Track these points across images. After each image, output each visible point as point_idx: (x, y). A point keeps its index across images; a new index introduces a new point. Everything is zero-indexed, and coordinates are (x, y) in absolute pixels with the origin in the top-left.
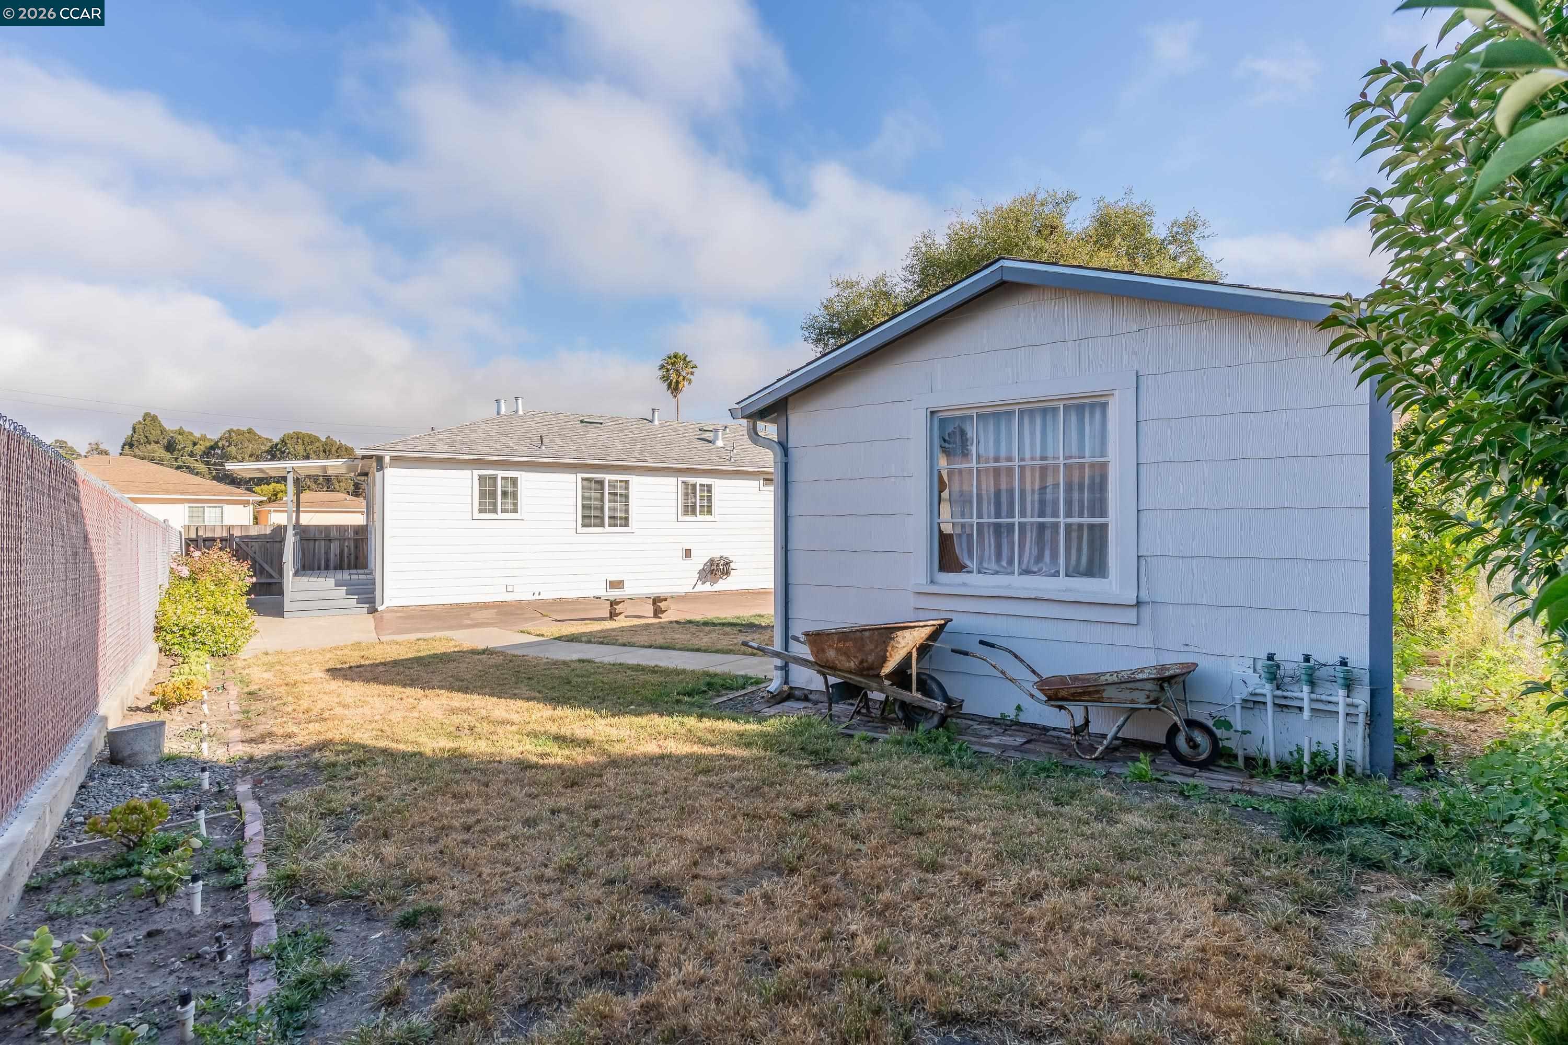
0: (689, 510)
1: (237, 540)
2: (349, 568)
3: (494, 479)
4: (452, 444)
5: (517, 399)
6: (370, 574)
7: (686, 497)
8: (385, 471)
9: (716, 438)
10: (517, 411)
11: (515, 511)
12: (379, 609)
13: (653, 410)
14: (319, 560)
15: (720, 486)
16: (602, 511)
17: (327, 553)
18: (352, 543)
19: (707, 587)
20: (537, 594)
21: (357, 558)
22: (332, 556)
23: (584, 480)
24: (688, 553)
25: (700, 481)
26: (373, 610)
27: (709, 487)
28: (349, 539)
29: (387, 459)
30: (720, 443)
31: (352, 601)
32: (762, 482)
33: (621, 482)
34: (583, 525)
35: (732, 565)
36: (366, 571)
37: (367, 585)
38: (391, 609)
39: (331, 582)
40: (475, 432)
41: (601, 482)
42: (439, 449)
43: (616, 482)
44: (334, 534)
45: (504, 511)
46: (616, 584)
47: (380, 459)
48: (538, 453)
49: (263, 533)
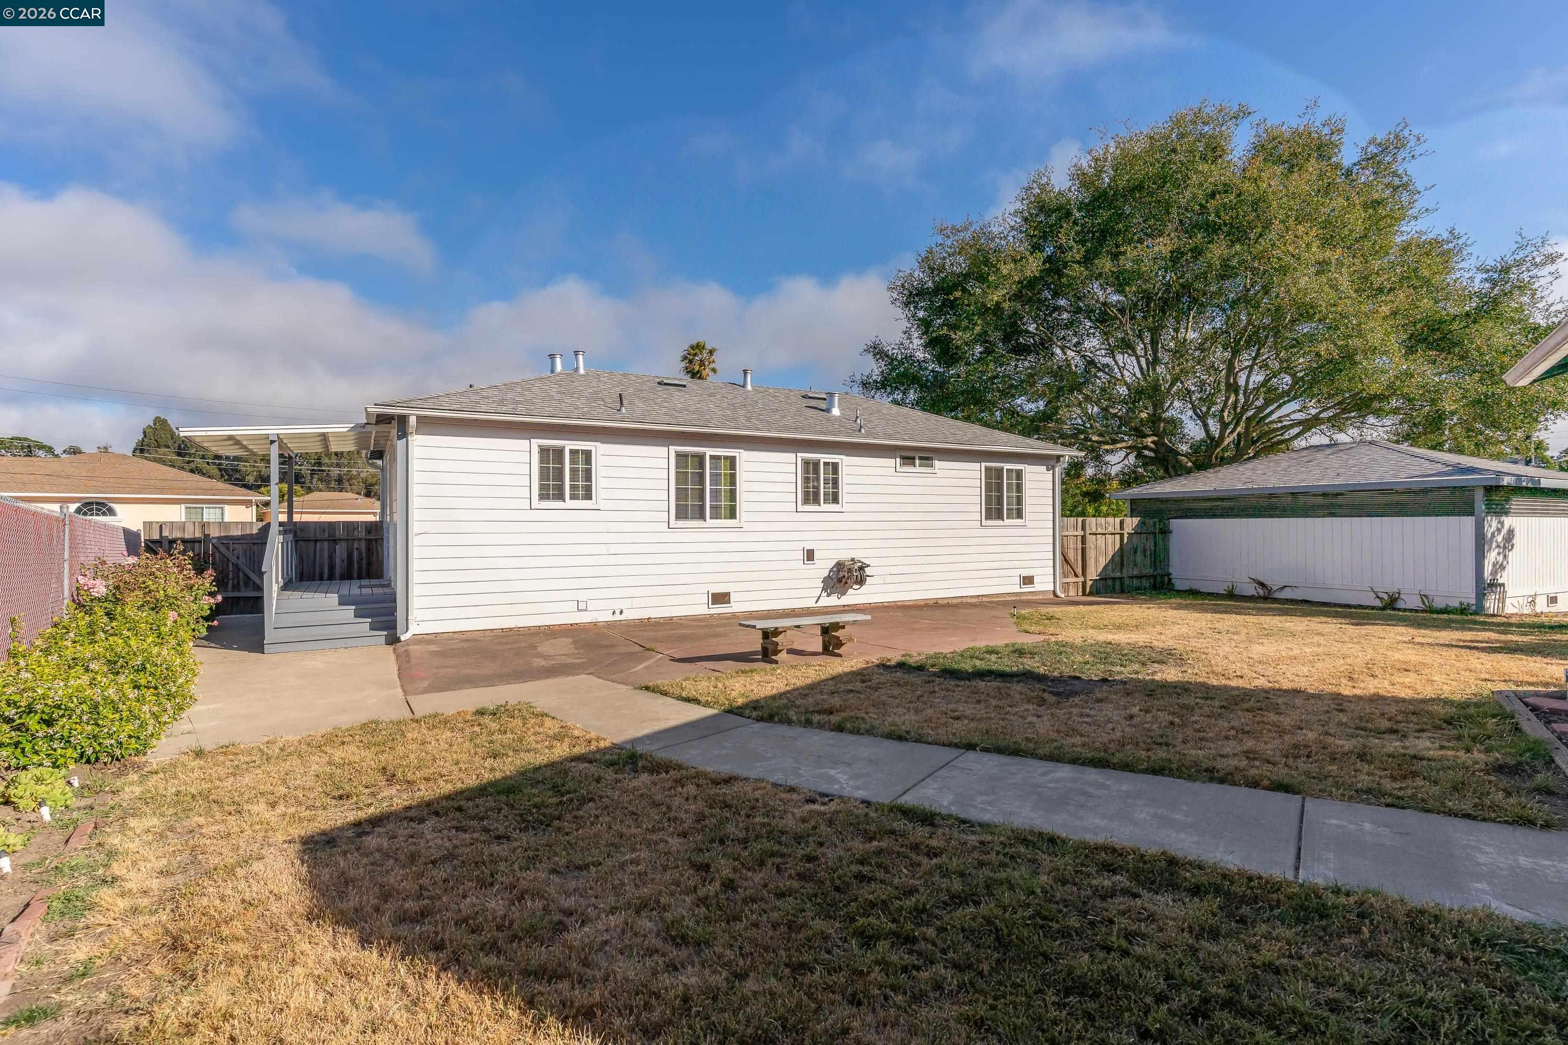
0: (811, 497)
1: (214, 541)
2: (360, 577)
3: (559, 452)
4: (502, 402)
5: (576, 353)
6: (389, 586)
7: (806, 480)
8: (410, 438)
9: (831, 405)
10: (577, 369)
11: (588, 496)
12: (402, 638)
13: (745, 372)
14: (321, 567)
15: (849, 465)
16: (702, 497)
17: (331, 557)
18: (363, 545)
19: (833, 601)
20: (618, 612)
21: (369, 564)
22: (338, 561)
23: (679, 455)
24: (810, 555)
25: (824, 458)
26: (393, 640)
27: (835, 467)
28: (360, 539)
29: (413, 420)
30: (836, 412)
31: (364, 625)
32: (898, 460)
33: (726, 458)
34: (678, 517)
35: (868, 571)
36: (382, 582)
37: (384, 602)
38: (420, 639)
39: (333, 598)
40: (529, 390)
41: (701, 458)
42: (484, 408)
43: (719, 458)
44: (340, 533)
45: (573, 497)
46: (721, 598)
47: (402, 420)
48: (618, 416)
49: (248, 532)
